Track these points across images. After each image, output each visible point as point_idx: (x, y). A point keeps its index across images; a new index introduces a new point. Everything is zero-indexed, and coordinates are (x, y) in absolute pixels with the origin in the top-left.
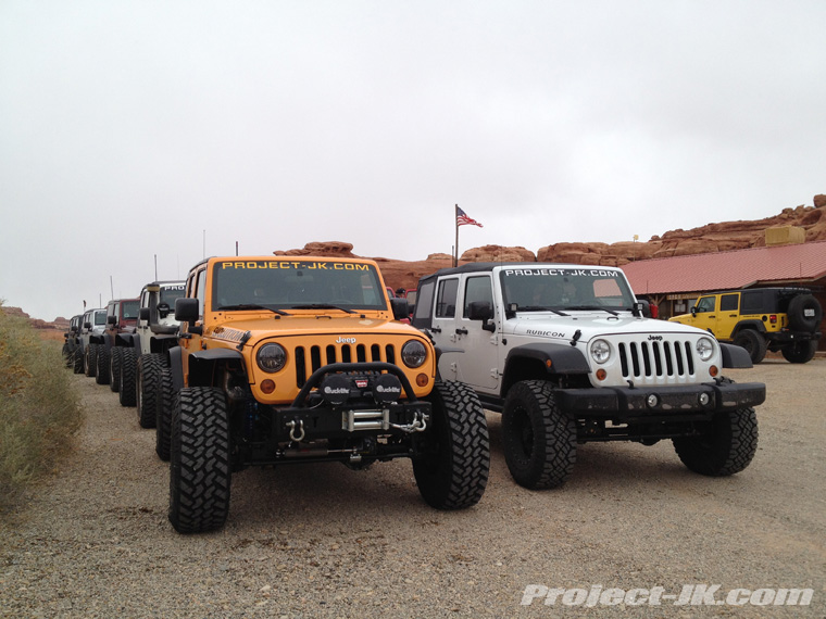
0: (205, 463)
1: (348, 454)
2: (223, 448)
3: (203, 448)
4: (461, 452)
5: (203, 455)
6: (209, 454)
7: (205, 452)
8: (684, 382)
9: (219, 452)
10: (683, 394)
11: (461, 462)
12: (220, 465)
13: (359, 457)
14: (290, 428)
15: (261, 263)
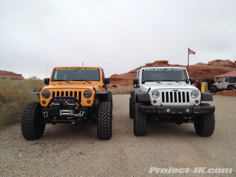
0: (27, 122)
1: (72, 122)
2: (32, 118)
3: (27, 118)
4: (100, 123)
5: (26, 120)
6: (28, 120)
7: (27, 119)
8: (185, 105)
9: (31, 119)
10: (180, 109)
11: (100, 126)
12: (31, 123)
13: (74, 123)
14: (44, 114)
15: (66, 68)
